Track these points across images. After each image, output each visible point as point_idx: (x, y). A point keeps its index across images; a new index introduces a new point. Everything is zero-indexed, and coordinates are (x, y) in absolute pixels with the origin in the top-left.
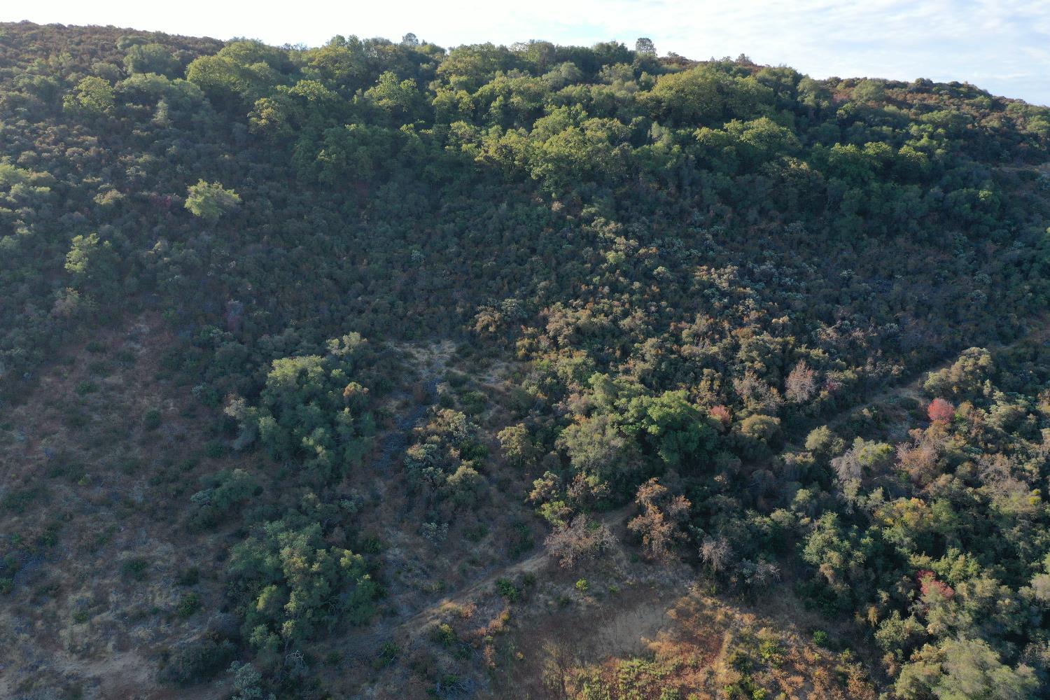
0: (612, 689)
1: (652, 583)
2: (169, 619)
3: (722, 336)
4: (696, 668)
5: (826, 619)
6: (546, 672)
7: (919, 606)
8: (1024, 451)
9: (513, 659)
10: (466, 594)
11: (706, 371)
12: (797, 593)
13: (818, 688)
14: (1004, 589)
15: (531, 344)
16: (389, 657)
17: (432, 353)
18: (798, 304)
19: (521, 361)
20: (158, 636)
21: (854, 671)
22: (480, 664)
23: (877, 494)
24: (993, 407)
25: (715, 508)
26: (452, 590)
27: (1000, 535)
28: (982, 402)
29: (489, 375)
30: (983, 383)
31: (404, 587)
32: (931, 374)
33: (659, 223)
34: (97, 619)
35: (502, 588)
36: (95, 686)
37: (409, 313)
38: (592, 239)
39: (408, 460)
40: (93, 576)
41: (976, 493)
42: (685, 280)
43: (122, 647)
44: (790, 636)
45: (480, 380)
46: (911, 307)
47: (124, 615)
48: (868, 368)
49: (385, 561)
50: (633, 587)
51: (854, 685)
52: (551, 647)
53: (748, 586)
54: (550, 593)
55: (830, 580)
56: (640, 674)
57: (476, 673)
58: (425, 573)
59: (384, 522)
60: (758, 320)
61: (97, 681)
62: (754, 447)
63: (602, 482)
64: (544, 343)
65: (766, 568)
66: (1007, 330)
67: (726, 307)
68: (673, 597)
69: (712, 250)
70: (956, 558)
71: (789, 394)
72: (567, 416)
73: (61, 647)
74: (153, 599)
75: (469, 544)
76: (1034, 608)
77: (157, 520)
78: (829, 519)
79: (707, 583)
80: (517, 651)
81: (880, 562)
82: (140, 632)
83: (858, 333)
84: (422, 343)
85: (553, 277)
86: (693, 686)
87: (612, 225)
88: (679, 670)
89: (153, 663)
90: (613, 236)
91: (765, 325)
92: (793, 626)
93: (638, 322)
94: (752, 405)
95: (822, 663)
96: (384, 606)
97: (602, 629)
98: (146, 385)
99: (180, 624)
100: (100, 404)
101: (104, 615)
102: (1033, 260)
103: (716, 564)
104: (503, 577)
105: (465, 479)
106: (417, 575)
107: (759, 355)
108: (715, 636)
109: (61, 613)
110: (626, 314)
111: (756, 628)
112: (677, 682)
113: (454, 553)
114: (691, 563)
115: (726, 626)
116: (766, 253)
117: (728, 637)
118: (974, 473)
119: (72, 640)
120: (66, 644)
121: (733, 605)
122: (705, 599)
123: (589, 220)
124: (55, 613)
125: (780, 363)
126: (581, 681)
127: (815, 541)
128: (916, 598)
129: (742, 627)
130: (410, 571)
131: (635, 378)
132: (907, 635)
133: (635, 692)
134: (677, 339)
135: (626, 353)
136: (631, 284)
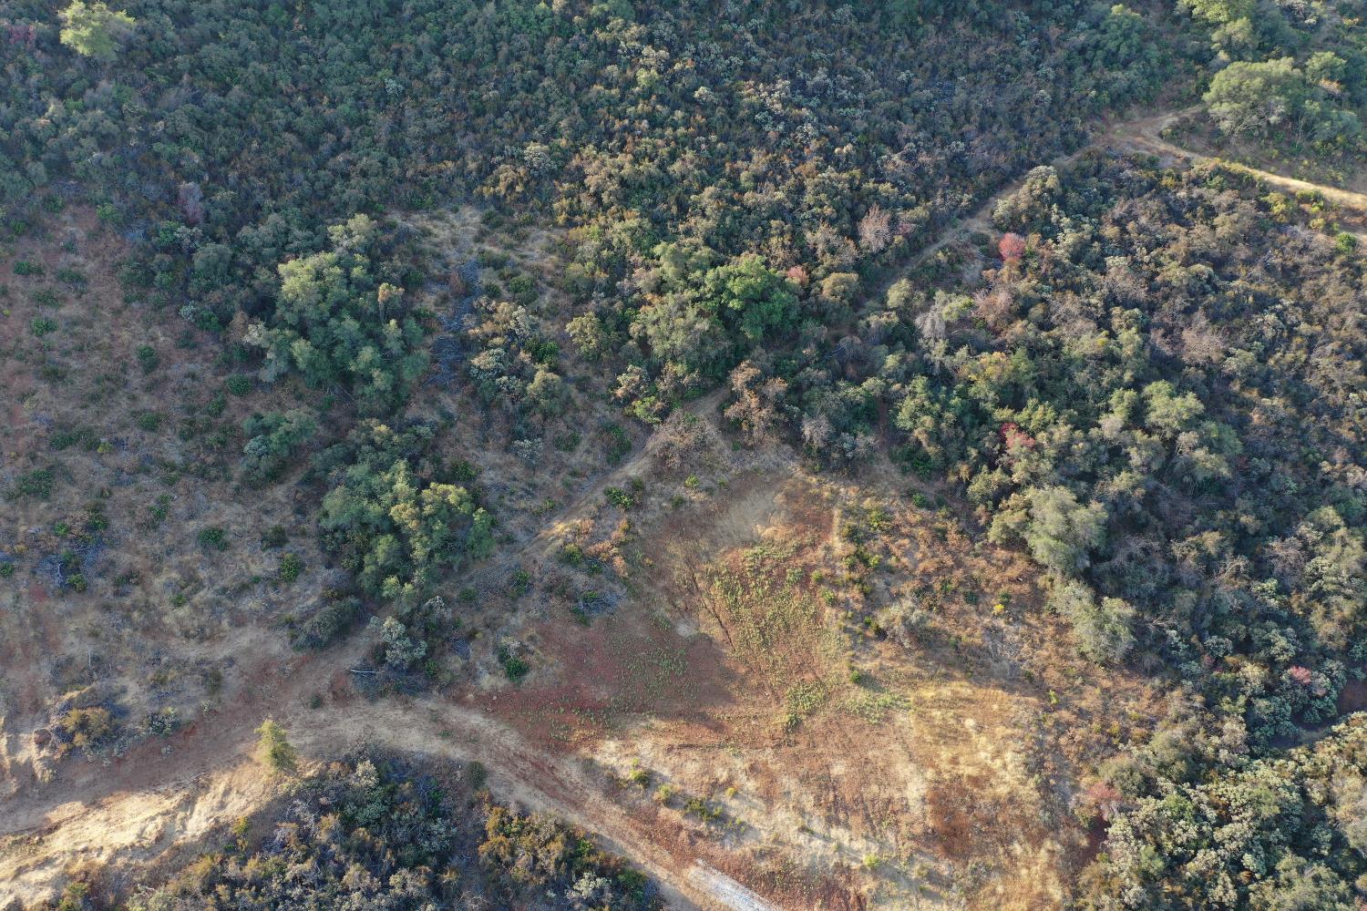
0: (741, 577)
1: (757, 470)
2: (275, 586)
3: (785, 178)
4: (814, 546)
5: (922, 481)
6: (676, 573)
7: (1005, 458)
8: (1090, 283)
9: (643, 566)
10: (577, 508)
11: (774, 223)
12: (893, 459)
13: (923, 547)
14: (1078, 433)
15: (571, 205)
16: (521, 584)
17: (453, 226)
18: (860, 125)
19: (561, 227)
20: (271, 605)
21: (952, 527)
22: (613, 577)
23: (963, 352)
24: (1060, 236)
25: (806, 382)
26: (562, 506)
27: (1071, 379)
28: (1050, 232)
29: (531, 250)
30: (1050, 206)
31: (513, 512)
32: (1000, 202)
33: (688, 19)
34: (196, 599)
35: (613, 498)
36: (231, 666)
37: (410, 173)
38: (611, 52)
39: (476, 371)
40: (168, 554)
41: (1049, 337)
42: (731, 101)
43: (239, 622)
44: (892, 502)
45: (522, 257)
46: (975, 117)
47: (224, 590)
48: (939, 201)
49: (484, 487)
50: (740, 476)
51: (953, 537)
52: (675, 549)
53: (848, 460)
54: (661, 495)
55: (924, 444)
56: (763, 560)
57: (610, 584)
58: (528, 493)
59: (467, 444)
60: (820, 151)
61: (231, 661)
62: (838, 311)
63: (691, 371)
64: (587, 203)
65: (865, 440)
66: (1071, 137)
67: (782, 136)
68: (779, 480)
69: (754, 54)
70: (1035, 409)
71: (863, 243)
72: (636, 296)
73: (173, 634)
74: (248, 568)
75: (565, 455)
76: (1102, 448)
77: (211, 480)
78: (919, 383)
79: (810, 462)
80: (645, 557)
81: (967, 419)
82: (249, 603)
83: (923, 158)
84: (435, 213)
85: (576, 109)
86: (814, 562)
87: (634, 29)
88: (799, 549)
89: (279, 633)
90: (637, 45)
91: (828, 157)
92: (893, 493)
93: (691, 167)
94: (828, 260)
95: (922, 523)
96: (499, 534)
97: (720, 523)
98: (117, 312)
99: (287, 590)
100: (71, 346)
101: (201, 593)
102: (1097, 47)
103: (817, 443)
104: (610, 485)
105: (546, 385)
106: (522, 497)
107: (828, 198)
108: (826, 513)
109: (154, 599)
110: (673, 157)
111: (861, 499)
112: (800, 562)
113: (552, 467)
114: (791, 444)
115: (834, 501)
116: (816, 54)
117: (837, 512)
118: (1047, 315)
119: (181, 626)
120: (176, 630)
121: (837, 480)
122: (810, 478)
123: (603, 22)
124: (147, 602)
125: (849, 205)
126: (711, 575)
127: (908, 405)
128: (1002, 451)
129: (848, 500)
130: (512, 493)
131: (700, 240)
132: (996, 487)
133: (763, 577)
134: (735, 184)
135: (683, 208)
136: (672, 113)
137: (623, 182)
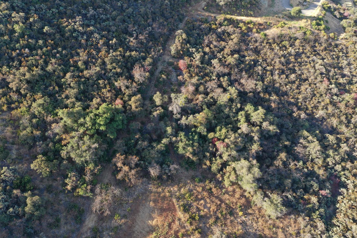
1: (138, 196)
4: (173, 221)
5: (194, 171)
8: (210, 71)
11: (100, 82)
13: (208, 200)
14: (236, 134)
15: (7, 100)
21: (212, 186)
24: (194, 56)
25: (141, 149)
27: (223, 112)
28: (190, 55)
30: (187, 45)
32: (171, 48)
41: (210, 98)
44: (190, 186)
48: (153, 53)
50: (133, 202)
51: (214, 190)
53: (170, 176)
55: (191, 157)
63: (97, 166)
64: (15, 97)
65: (173, 167)
67: (87, 41)
68: (148, 196)
70: (220, 131)
81: (201, 142)
83: (141, 37)
86: (177, 229)
87: (3, 5)
88: (170, 225)
90: (8, 12)
91: (109, 47)
94: (127, 92)
95: (203, 190)
97: (135, 229)
108: (171, 203)
110: (46, 63)
111: (179, 190)
112: (172, 232)
114: (145, 177)
115: (171, 196)
117: (174, 200)
118: (206, 89)
121: (168, 186)
122: (158, 189)
128: (217, 150)
129: (176, 193)
134: (78, 69)
135: (60, 86)
136: (37, 42)
137: (28, 82)
